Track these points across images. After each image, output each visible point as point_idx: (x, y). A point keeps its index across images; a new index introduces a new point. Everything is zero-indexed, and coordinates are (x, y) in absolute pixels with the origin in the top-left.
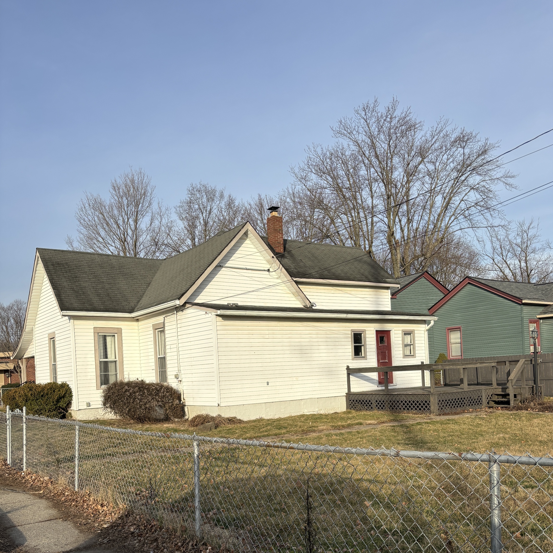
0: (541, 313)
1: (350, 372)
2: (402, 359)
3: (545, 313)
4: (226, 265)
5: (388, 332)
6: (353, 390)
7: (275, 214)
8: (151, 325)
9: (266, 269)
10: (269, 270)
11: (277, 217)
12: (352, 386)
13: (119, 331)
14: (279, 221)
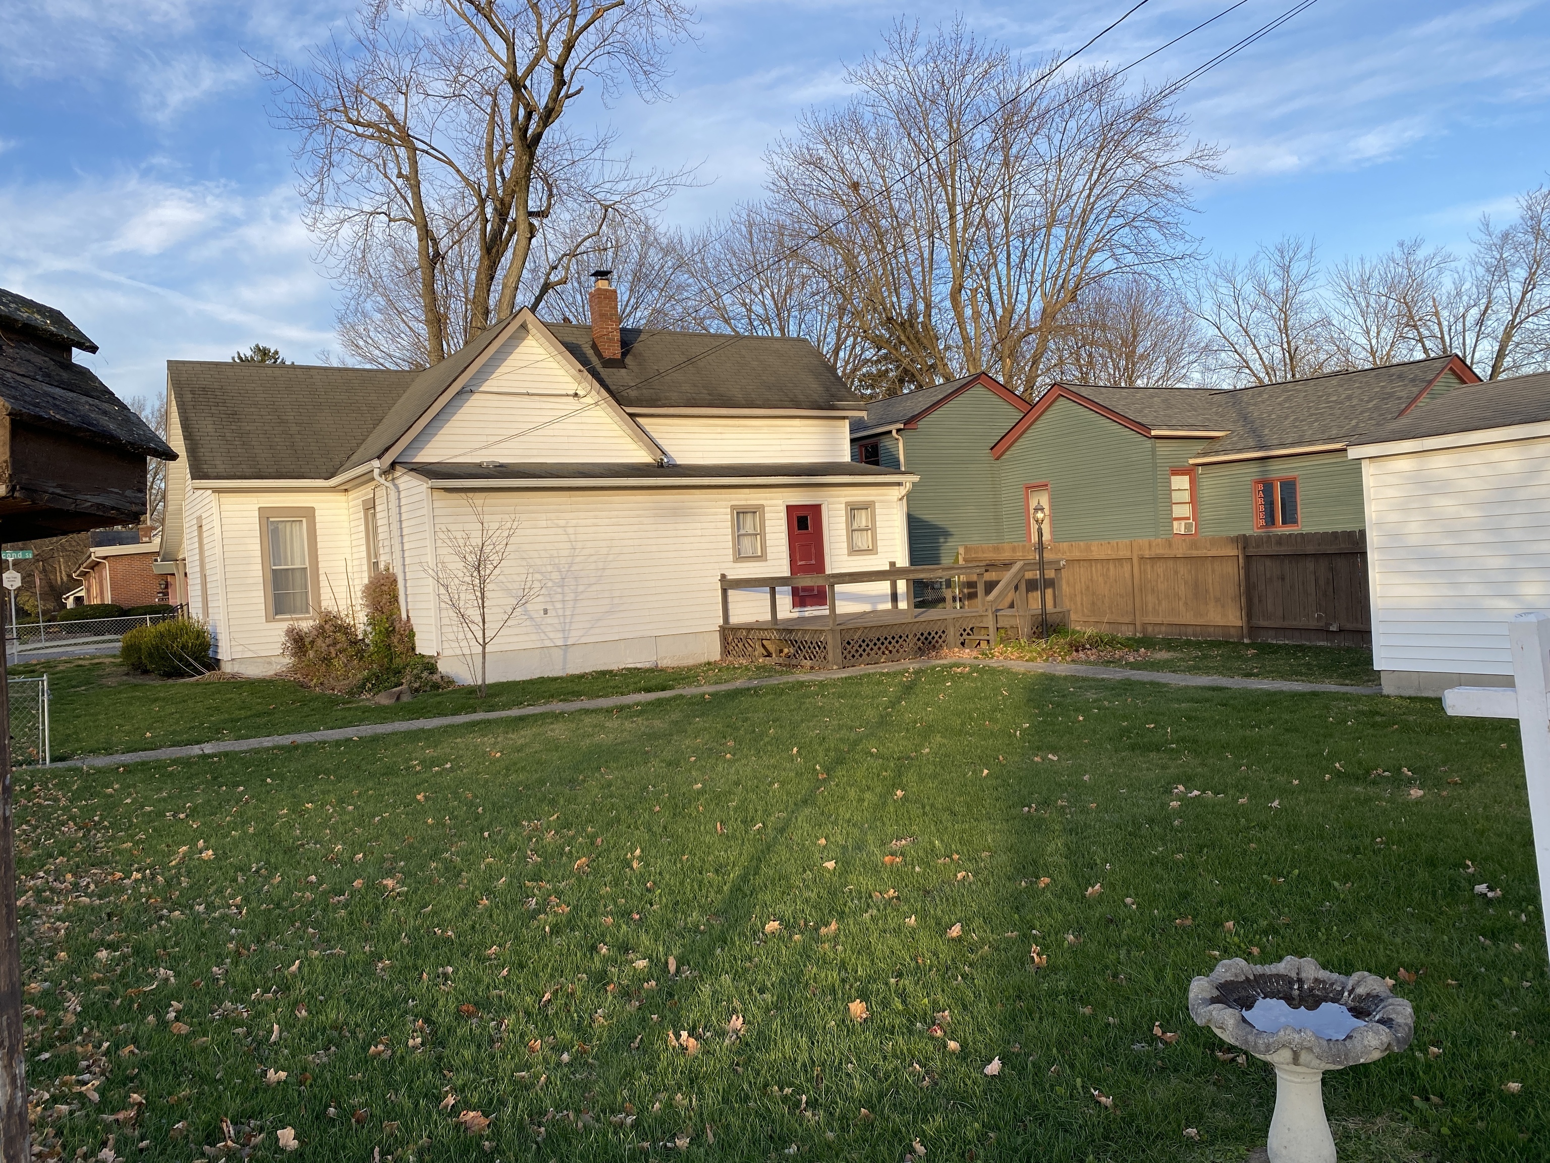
0: (1199, 455)
1: (727, 585)
2: (846, 557)
3: (1205, 454)
4: (481, 389)
5: (816, 509)
6: (734, 620)
7: (603, 284)
8: (360, 501)
9: (572, 392)
10: (576, 395)
11: (606, 290)
12: (731, 612)
13: (309, 513)
14: (609, 298)
